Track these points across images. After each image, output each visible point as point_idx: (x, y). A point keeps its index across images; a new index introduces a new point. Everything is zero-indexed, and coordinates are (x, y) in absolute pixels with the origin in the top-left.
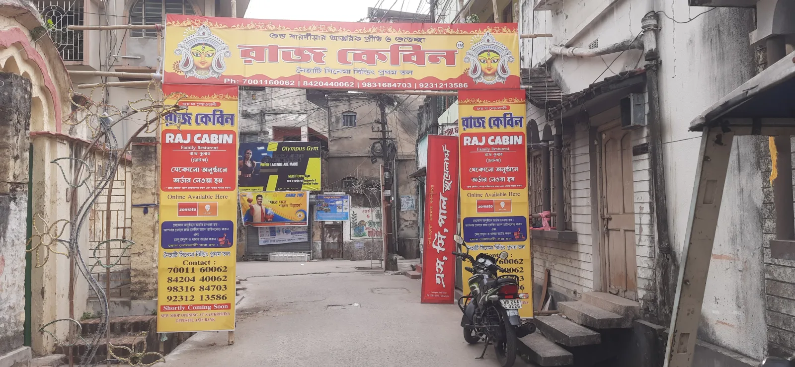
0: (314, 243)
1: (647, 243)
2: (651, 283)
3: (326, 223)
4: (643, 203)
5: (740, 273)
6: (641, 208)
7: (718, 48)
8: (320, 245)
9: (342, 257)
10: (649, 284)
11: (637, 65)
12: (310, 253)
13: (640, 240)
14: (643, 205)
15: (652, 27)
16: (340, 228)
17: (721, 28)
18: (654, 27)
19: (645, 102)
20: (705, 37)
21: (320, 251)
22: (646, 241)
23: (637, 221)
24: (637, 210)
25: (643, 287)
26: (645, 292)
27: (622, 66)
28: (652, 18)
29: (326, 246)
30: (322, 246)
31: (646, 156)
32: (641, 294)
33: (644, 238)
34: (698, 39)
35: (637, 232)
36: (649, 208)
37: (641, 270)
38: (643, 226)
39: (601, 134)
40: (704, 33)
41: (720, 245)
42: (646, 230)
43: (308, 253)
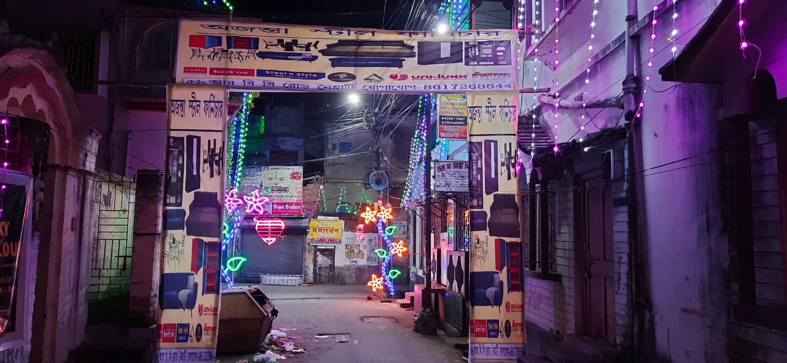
0: (306, 266)
1: (625, 292)
2: (629, 331)
3: (319, 247)
4: (622, 253)
5: (709, 329)
6: (621, 258)
7: (691, 117)
8: (312, 268)
9: (333, 282)
10: (626, 331)
11: (618, 122)
12: (302, 277)
13: (619, 288)
14: (622, 255)
15: (632, 90)
16: (332, 251)
17: (693, 99)
18: (634, 90)
19: (625, 158)
20: (679, 104)
21: (312, 275)
22: (623, 290)
23: (616, 269)
24: (616, 259)
25: (621, 333)
26: (622, 339)
27: (605, 121)
28: (632, 81)
29: (317, 270)
30: (315, 270)
31: (625, 208)
32: (619, 340)
33: (622, 286)
34: (672, 106)
35: (616, 279)
36: (627, 258)
37: (619, 317)
38: (621, 275)
39: (584, 182)
40: (678, 101)
41: (691, 301)
42: (624, 279)
43: (300, 277)
